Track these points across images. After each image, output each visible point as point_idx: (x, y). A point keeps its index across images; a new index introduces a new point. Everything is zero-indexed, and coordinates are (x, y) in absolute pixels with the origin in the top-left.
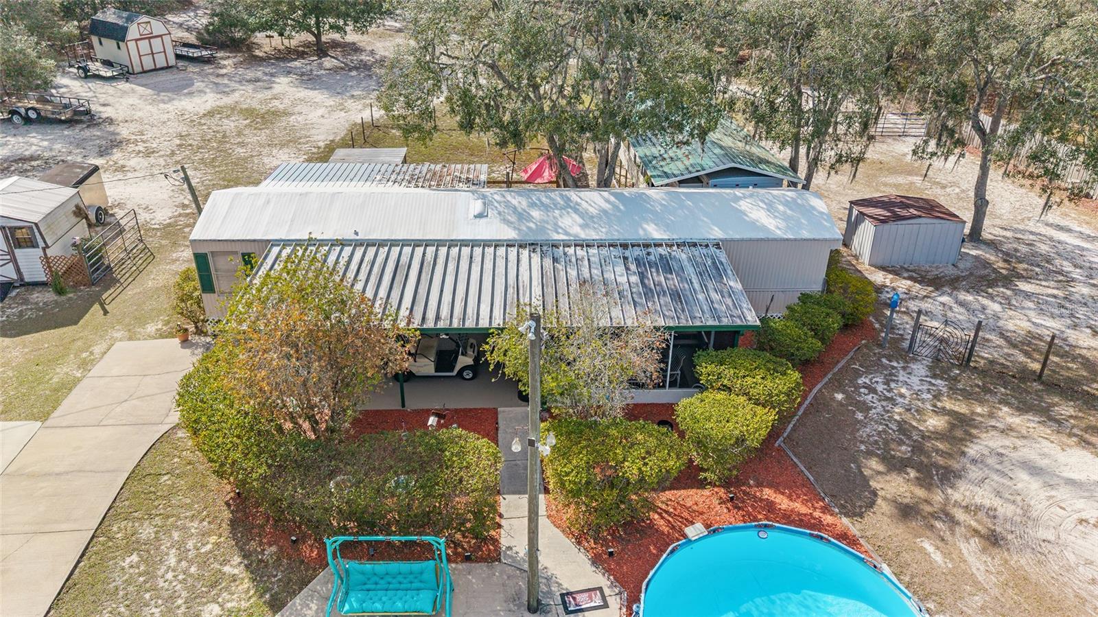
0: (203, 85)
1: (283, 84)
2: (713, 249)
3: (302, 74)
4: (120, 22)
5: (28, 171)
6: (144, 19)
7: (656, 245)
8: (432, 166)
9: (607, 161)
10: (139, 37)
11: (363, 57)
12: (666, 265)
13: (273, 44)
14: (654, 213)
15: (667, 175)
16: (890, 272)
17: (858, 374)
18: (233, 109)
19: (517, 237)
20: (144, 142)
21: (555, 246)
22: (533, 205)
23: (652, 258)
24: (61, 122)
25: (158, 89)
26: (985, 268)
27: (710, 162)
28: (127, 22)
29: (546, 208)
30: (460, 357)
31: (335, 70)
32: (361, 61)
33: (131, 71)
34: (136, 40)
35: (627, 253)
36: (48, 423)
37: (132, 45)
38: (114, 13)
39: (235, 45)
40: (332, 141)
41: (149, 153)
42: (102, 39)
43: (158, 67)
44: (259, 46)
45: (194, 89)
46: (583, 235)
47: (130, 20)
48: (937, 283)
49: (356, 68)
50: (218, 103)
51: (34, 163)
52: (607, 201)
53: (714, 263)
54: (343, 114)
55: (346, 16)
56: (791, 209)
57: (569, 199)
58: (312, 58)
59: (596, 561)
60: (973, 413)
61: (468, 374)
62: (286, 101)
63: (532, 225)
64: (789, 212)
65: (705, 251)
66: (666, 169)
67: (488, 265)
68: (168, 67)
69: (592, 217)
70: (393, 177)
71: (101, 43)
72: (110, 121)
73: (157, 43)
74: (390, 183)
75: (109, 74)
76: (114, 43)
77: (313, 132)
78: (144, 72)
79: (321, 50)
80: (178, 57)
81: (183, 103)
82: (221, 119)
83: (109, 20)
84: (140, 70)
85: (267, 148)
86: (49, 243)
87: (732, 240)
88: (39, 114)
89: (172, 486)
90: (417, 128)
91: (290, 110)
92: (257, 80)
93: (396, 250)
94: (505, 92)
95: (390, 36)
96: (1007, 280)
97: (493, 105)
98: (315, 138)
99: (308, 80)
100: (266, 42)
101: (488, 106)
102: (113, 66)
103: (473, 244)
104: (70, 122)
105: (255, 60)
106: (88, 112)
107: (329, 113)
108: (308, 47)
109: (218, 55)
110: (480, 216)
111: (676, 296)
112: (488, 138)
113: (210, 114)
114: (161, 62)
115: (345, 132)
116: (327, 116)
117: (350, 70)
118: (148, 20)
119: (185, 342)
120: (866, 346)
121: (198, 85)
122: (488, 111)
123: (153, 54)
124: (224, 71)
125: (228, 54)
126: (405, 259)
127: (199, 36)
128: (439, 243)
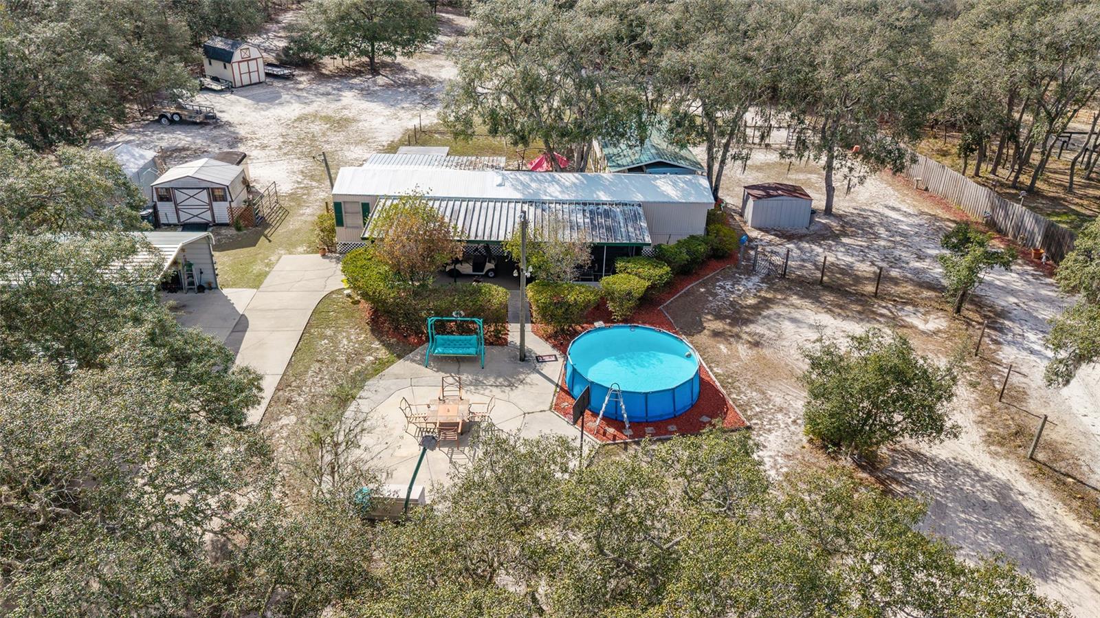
0: (289, 97)
1: (349, 97)
2: (636, 207)
3: (362, 90)
4: (227, 48)
5: (185, 158)
6: (245, 46)
7: (603, 204)
8: (470, 158)
9: (582, 156)
10: (241, 60)
11: (407, 76)
12: (607, 214)
13: (336, 65)
14: (605, 186)
15: (619, 166)
16: (763, 231)
17: (718, 280)
18: (315, 116)
19: (522, 197)
20: (258, 139)
21: (544, 203)
22: (532, 180)
23: (600, 210)
24: (195, 123)
25: (258, 100)
26: (827, 229)
27: (646, 159)
28: (232, 48)
29: (540, 181)
30: (487, 264)
31: (387, 86)
32: (407, 79)
33: (234, 86)
34: (239, 62)
35: (586, 208)
36: (260, 289)
37: (235, 66)
38: (221, 41)
39: (306, 65)
40: (393, 142)
41: (264, 147)
42: (212, 61)
43: (253, 82)
44: (325, 66)
45: (282, 100)
46: (560, 197)
47: (235, 46)
48: (789, 237)
49: (403, 85)
50: (303, 111)
51: (188, 153)
52: (577, 178)
53: (635, 214)
54: (397, 122)
55: (396, 43)
56: (687, 185)
57: (554, 177)
58: (368, 76)
59: (554, 346)
60: (775, 298)
61: (491, 274)
62: (353, 111)
63: (531, 191)
64: (685, 187)
65: (631, 208)
66: (620, 162)
67: (504, 212)
68: (260, 83)
69: (567, 188)
70: (445, 163)
71: (210, 64)
72: (229, 124)
73: (253, 64)
74: (444, 167)
75: (219, 88)
76: (221, 64)
77: (377, 134)
78: (243, 86)
79: (374, 69)
80: (267, 75)
81: (277, 111)
82: (308, 123)
83: (218, 46)
84: (240, 85)
85: (347, 146)
86: (233, 198)
87: (648, 202)
88: (181, 117)
89: (336, 316)
90: (463, 132)
91: (357, 118)
92: (328, 94)
93: (451, 203)
94: (518, 111)
95: (429, 58)
96: (836, 237)
97: (509, 120)
98: (380, 139)
99: (367, 94)
100: (331, 64)
101: (506, 120)
102: (219, 81)
103: (496, 200)
104: (202, 124)
105: (322, 78)
106: (214, 117)
107: (387, 120)
108: (363, 67)
109: (296, 73)
110: (500, 185)
111: (609, 229)
112: (504, 141)
113: (300, 119)
114: (255, 79)
115: (401, 135)
116: (385, 123)
117: (399, 86)
118: (247, 47)
119: (324, 256)
120: (729, 268)
121: (285, 97)
122: (507, 123)
123: (249, 72)
124: (301, 86)
125: (302, 72)
126: (456, 208)
127: (278, 57)
128: (476, 200)
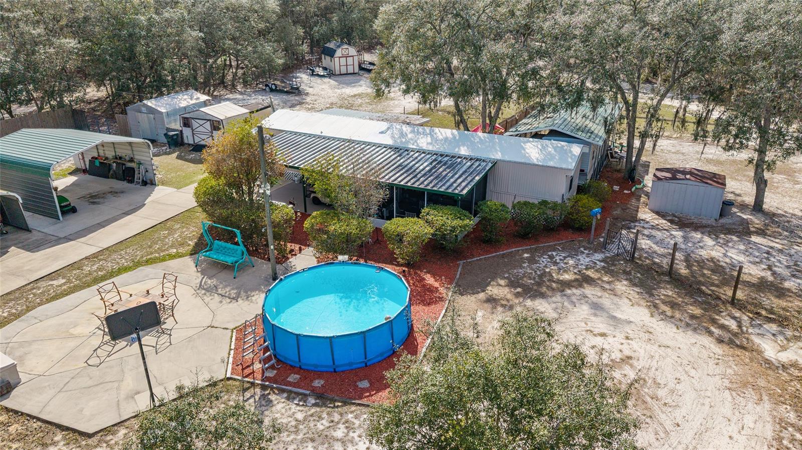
2: (489, 164)
4: (334, 48)
6: (346, 46)
7: (459, 157)
10: (341, 56)
12: (452, 165)
14: (473, 142)
17: (554, 250)
19: (392, 144)
20: (313, 104)
21: (407, 150)
22: (412, 132)
23: (450, 162)
24: (282, 91)
26: (740, 224)
28: (337, 48)
29: (418, 133)
33: (334, 73)
34: (339, 57)
35: (439, 159)
37: (337, 60)
38: (334, 43)
42: (326, 56)
43: (348, 72)
47: (338, 46)
52: (452, 134)
57: (434, 131)
60: (600, 279)
63: (404, 140)
64: (553, 152)
65: (484, 164)
66: (520, 129)
68: (354, 73)
69: (437, 140)
71: (325, 58)
72: (307, 94)
73: (350, 60)
75: (323, 74)
76: (330, 58)
78: (341, 75)
80: (361, 68)
81: (347, 90)
83: (331, 47)
84: (339, 73)
87: (504, 161)
88: (276, 87)
102: (326, 70)
104: (290, 93)
106: (297, 89)
110: (382, 132)
111: (439, 177)
114: (350, 70)
118: (347, 47)
120: (579, 240)
123: (347, 65)
128: (354, 142)
